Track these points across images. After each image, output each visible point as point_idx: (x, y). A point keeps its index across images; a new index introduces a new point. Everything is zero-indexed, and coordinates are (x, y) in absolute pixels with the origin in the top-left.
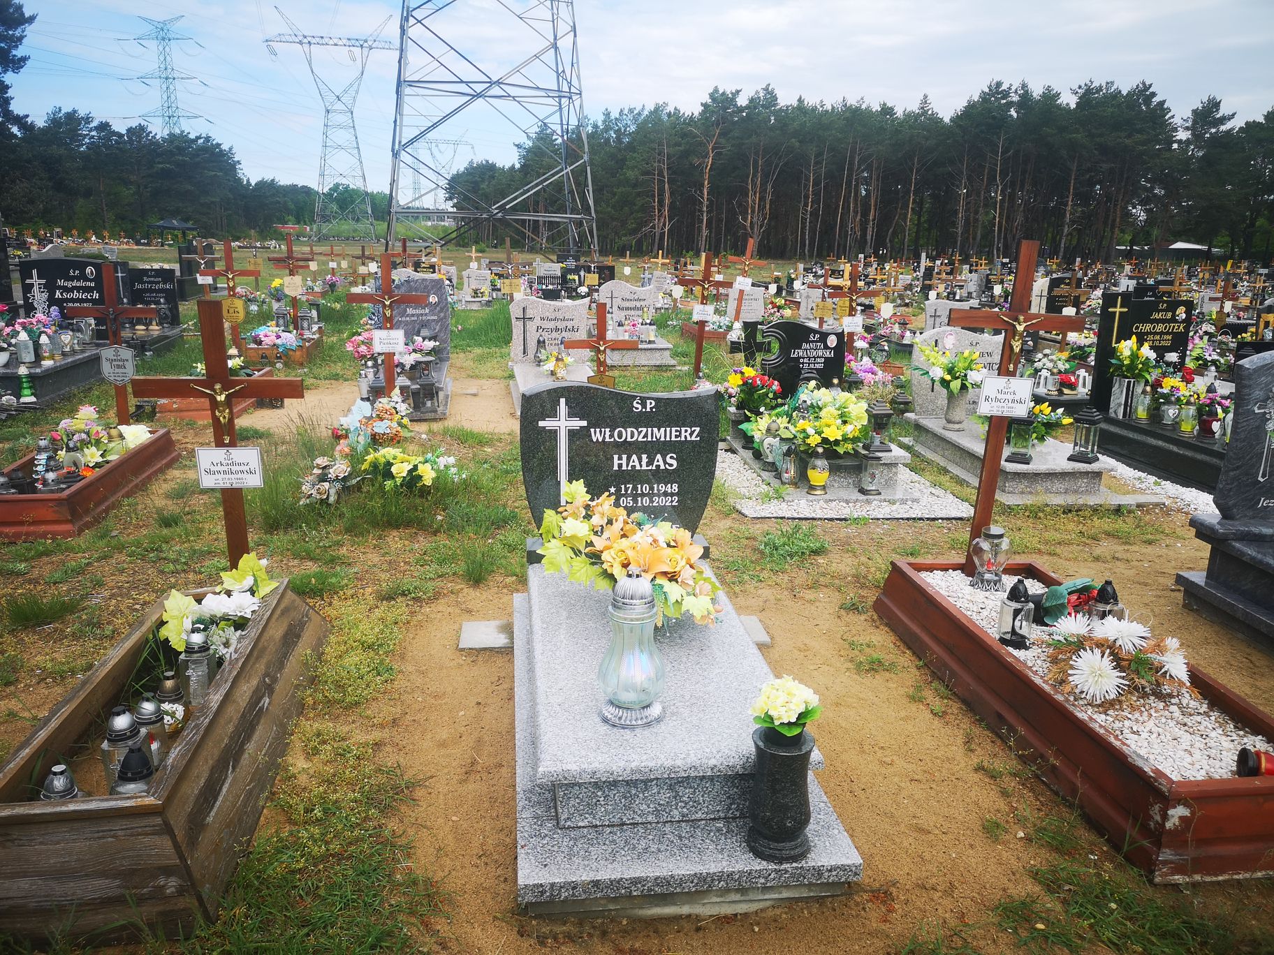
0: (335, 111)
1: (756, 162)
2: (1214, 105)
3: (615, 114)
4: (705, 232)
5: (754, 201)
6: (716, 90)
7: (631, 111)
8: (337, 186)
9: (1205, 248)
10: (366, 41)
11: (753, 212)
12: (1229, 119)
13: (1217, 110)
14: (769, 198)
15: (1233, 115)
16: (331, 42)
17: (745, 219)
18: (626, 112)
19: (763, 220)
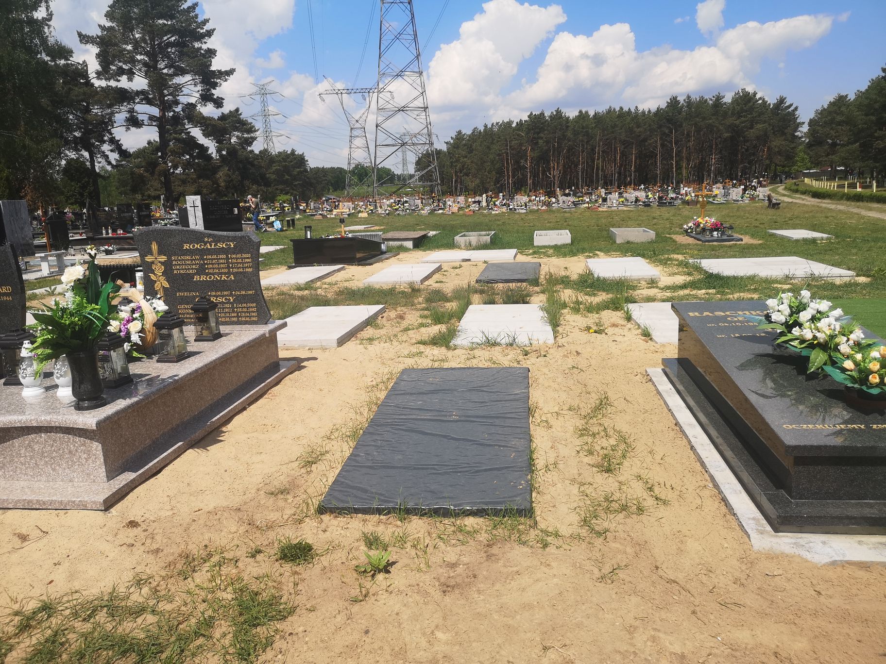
0: (354, 128)
1: (554, 146)
3: (489, 126)
4: (529, 182)
5: (554, 165)
6: (531, 114)
7: (497, 124)
10: (371, 89)
11: (554, 170)
12: (792, 106)
13: (786, 102)
14: (561, 163)
15: (793, 104)
16: (353, 92)
17: (550, 174)
18: (495, 124)
19: (560, 173)
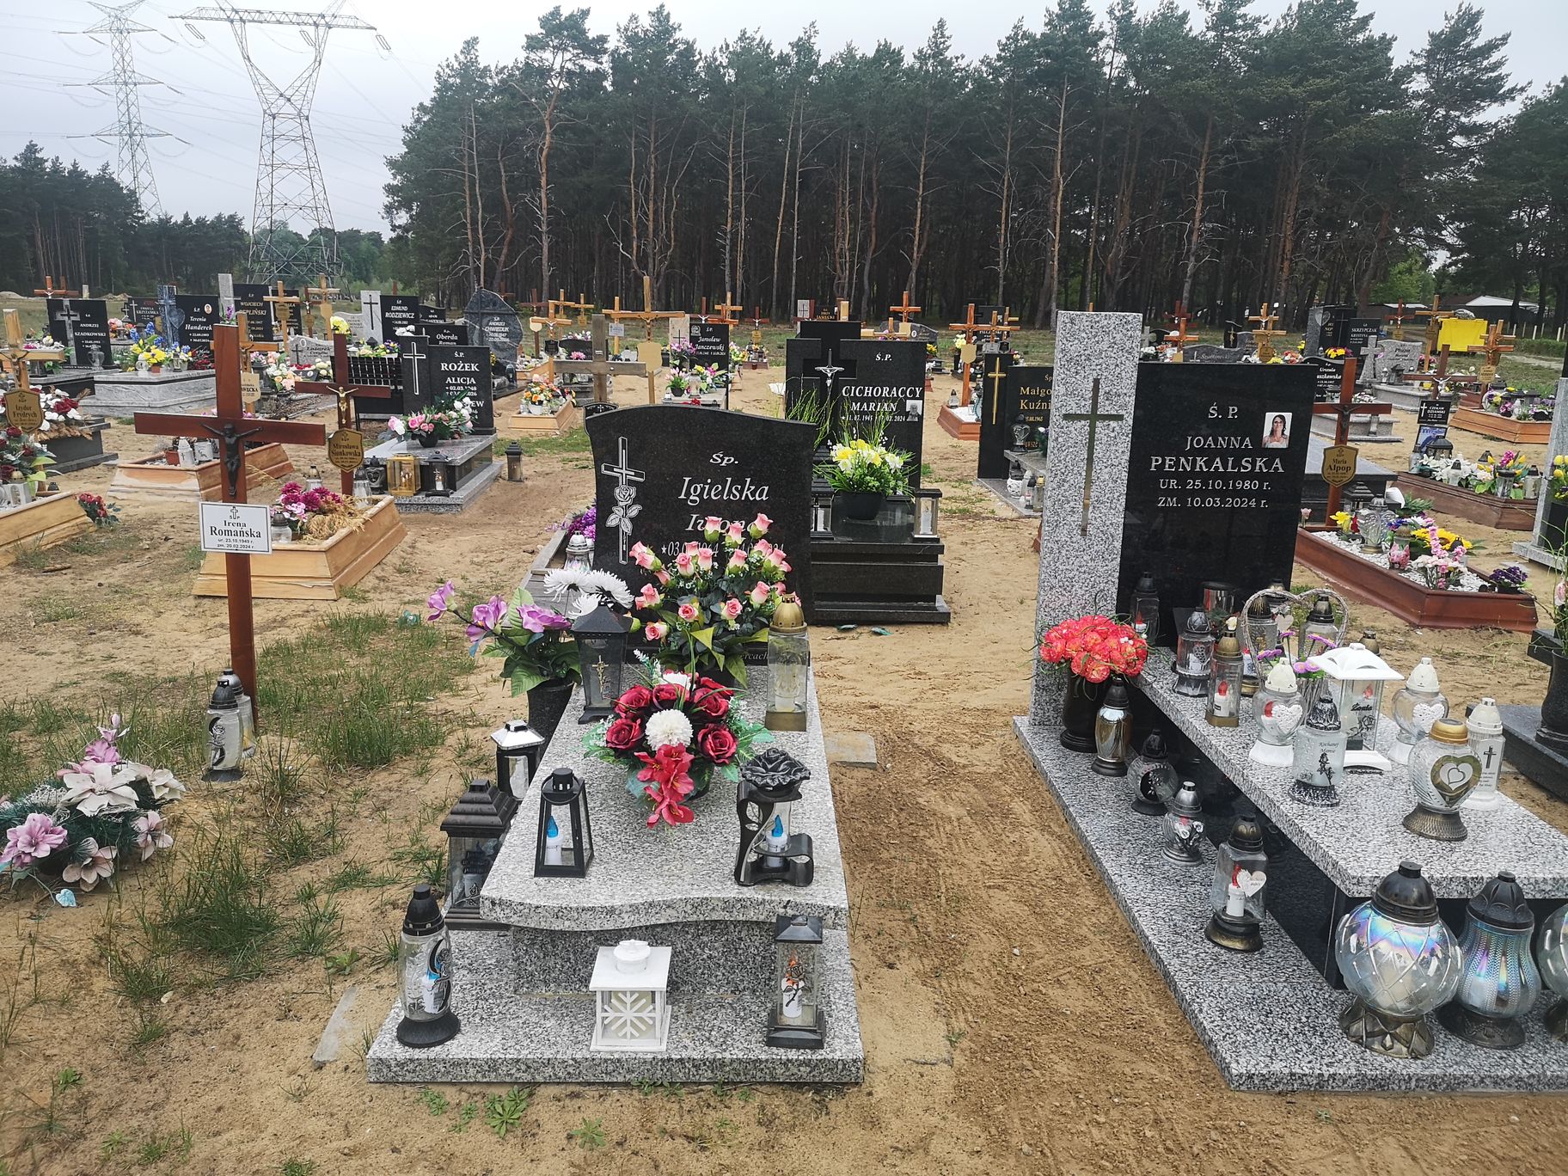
1: (644, 147)
2: (1468, 21)
4: (546, 274)
5: (647, 215)
6: (556, 13)
9: (1510, 303)
10: (322, 17)
11: (644, 234)
12: (1496, 47)
13: (1476, 34)
14: (671, 211)
15: (1505, 39)
19: (665, 249)
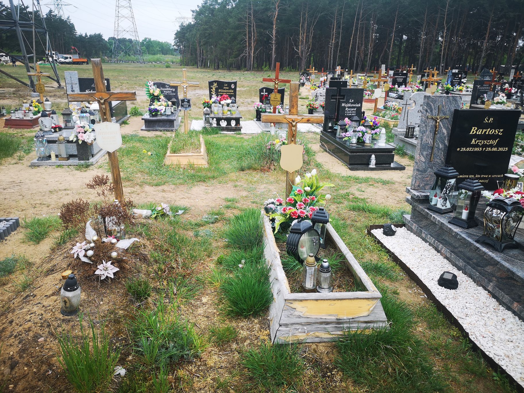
1: (304, 14)
4: (274, 56)
5: (303, 38)
8: (146, 39)
11: (302, 44)
14: (311, 36)
17: (298, 50)
19: (308, 49)
